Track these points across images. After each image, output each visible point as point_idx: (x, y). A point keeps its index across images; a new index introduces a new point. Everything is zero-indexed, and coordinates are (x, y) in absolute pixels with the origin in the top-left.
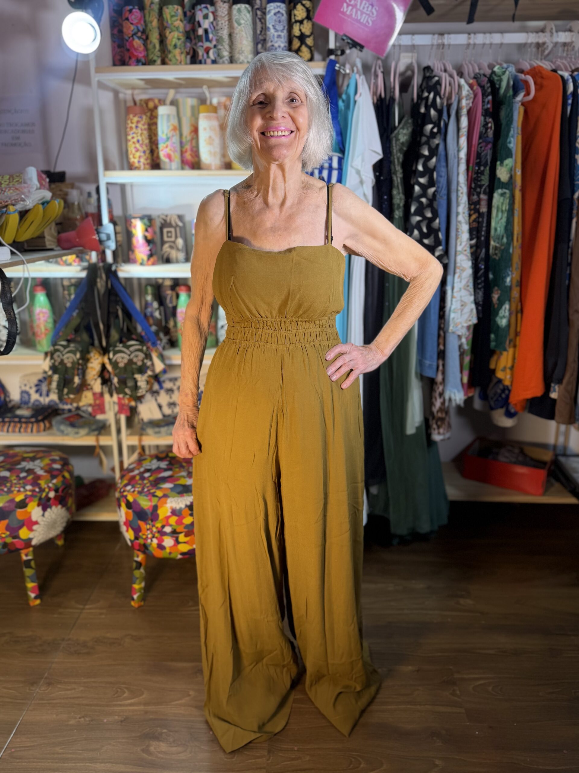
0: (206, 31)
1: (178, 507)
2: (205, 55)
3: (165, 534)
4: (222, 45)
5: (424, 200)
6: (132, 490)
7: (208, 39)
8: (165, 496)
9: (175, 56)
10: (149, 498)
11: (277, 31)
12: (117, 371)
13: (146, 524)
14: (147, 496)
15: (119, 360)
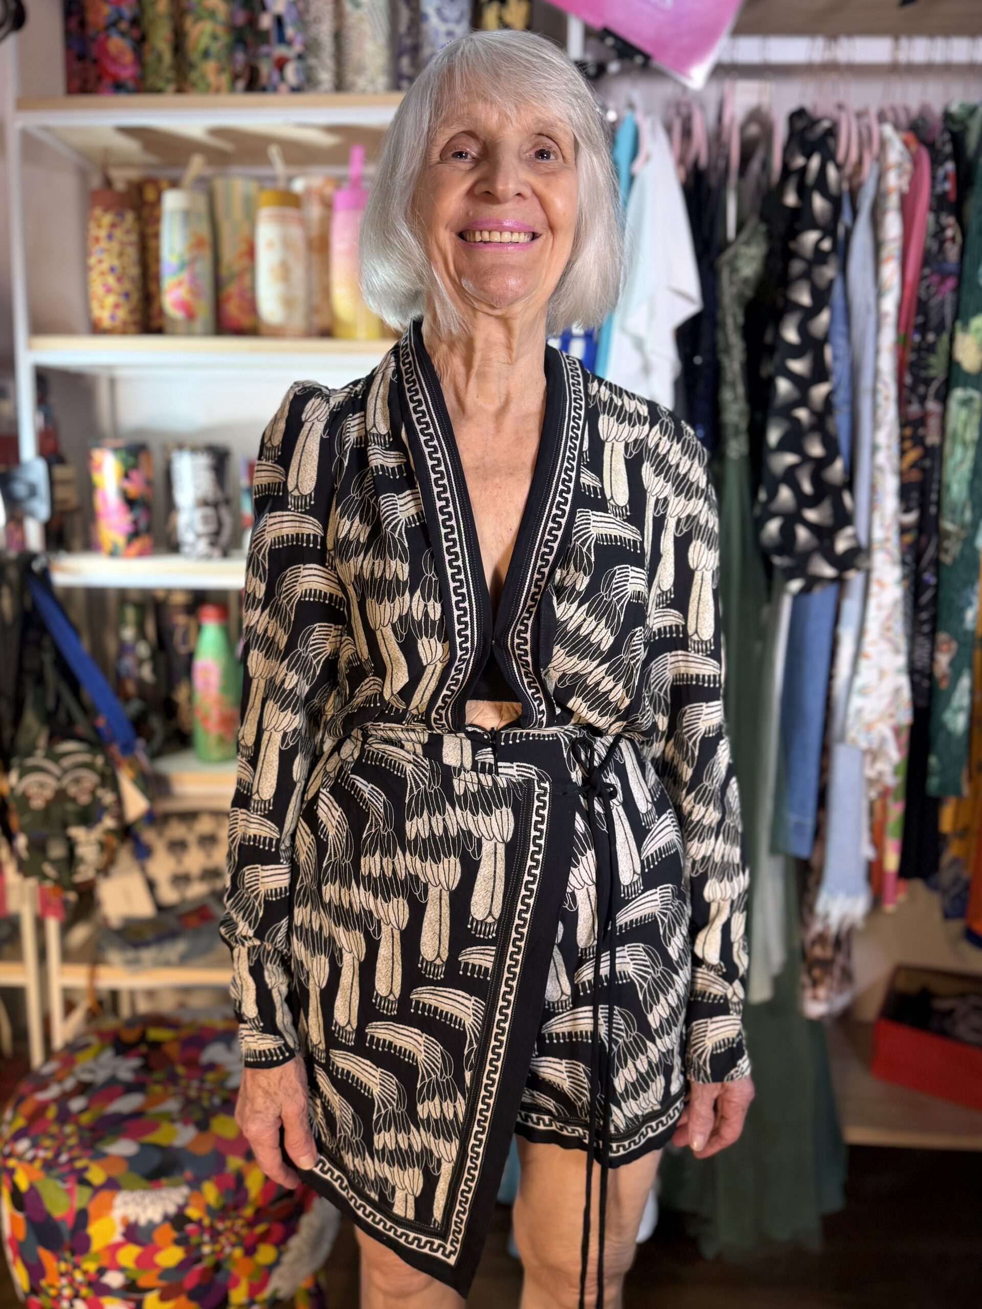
0: (279, 21)
1: (143, 1221)
2: (276, 76)
3: (106, 1291)
4: (316, 56)
5: (802, 414)
6: (30, 1155)
7: (282, 39)
8: (112, 1185)
9: (203, 77)
10: (68, 1186)
11: (444, 20)
12: (27, 819)
13: (59, 1259)
14: (63, 1178)
15: (33, 791)
